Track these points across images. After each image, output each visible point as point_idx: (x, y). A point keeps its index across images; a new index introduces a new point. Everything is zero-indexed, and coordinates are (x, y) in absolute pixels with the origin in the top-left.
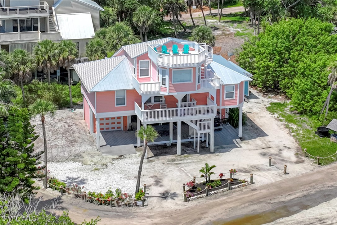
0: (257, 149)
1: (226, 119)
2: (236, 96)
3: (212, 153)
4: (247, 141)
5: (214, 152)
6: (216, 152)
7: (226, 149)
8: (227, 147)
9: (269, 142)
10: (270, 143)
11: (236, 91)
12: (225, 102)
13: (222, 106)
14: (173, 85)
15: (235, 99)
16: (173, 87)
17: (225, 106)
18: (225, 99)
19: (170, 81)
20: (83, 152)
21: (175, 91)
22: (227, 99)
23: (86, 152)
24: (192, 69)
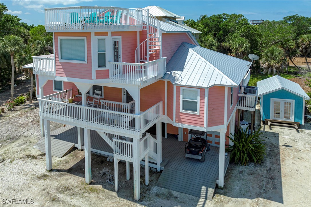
2: (201, 111)
3: (136, 201)
8: (177, 198)
11: (201, 101)
12: (181, 116)
13: (176, 122)
14: (61, 64)
15: (199, 116)
16: (61, 67)
17: (182, 123)
18: (181, 110)
19: (57, 56)
20: (25, 137)
21: (65, 75)
22: (184, 112)
23: (28, 137)
24: (85, 38)
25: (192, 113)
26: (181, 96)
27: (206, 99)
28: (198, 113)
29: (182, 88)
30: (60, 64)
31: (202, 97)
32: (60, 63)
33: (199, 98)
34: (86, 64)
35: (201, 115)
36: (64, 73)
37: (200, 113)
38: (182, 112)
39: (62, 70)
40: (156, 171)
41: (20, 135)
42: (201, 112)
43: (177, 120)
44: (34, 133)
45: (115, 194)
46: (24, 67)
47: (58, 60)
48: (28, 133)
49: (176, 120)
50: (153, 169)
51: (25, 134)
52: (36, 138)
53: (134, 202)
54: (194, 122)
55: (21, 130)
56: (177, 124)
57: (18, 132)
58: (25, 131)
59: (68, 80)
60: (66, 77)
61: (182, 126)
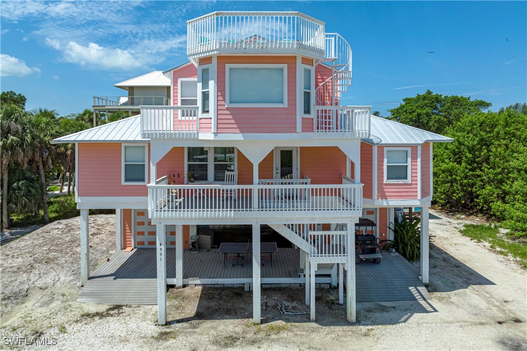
0: (482, 324)
1: (390, 242)
3: (352, 324)
4: (444, 294)
5: (358, 322)
6: (363, 322)
7: (392, 315)
8: (394, 307)
9: (505, 302)
10: (509, 307)
11: (413, 163)
12: (385, 189)
13: (378, 199)
14: (230, 112)
15: (411, 184)
16: (231, 117)
17: (386, 199)
18: (385, 181)
19: (220, 98)
20: (41, 288)
21: (238, 129)
22: (390, 183)
23: (49, 289)
24: (285, 66)
25: (401, 182)
26: (385, 160)
27: (419, 160)
28: (409, 180)
29: (385, 149)
30: (228, 112)
31: (414, 158)
32: (227, 109)
33: (409, 159)
34: (285, 108)
35: (414, 182)
36: (235, 126)
37: (412, 180)
38: (387, 183)
39: (233, 121)
40: (329, 288)
41: (27, 287)
42: (414, 178)
43: (380, 195)
44: (59, 279)
45: (315, 325)
46: (55, 141)
47: (225, 105)
48: (44, 281)
49: (378, 196)
50: (325, 285)
51: (40, 283)
52: (68, 286)
53: (351, 325)
54: (404, 194)
55: (26, 279)
56: (380, 202)
57: (22, 283)
58: (37, 277)
59: (244, 137)
60: (241, 133)
61: (387, 203)
